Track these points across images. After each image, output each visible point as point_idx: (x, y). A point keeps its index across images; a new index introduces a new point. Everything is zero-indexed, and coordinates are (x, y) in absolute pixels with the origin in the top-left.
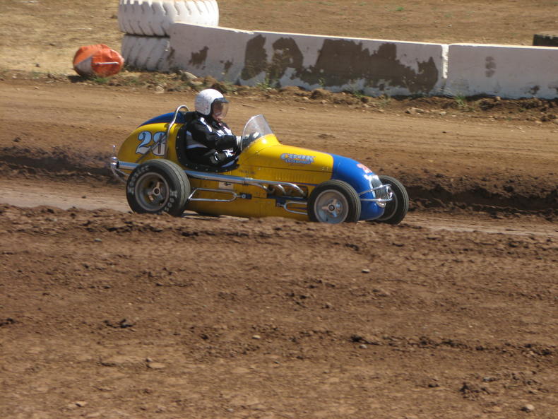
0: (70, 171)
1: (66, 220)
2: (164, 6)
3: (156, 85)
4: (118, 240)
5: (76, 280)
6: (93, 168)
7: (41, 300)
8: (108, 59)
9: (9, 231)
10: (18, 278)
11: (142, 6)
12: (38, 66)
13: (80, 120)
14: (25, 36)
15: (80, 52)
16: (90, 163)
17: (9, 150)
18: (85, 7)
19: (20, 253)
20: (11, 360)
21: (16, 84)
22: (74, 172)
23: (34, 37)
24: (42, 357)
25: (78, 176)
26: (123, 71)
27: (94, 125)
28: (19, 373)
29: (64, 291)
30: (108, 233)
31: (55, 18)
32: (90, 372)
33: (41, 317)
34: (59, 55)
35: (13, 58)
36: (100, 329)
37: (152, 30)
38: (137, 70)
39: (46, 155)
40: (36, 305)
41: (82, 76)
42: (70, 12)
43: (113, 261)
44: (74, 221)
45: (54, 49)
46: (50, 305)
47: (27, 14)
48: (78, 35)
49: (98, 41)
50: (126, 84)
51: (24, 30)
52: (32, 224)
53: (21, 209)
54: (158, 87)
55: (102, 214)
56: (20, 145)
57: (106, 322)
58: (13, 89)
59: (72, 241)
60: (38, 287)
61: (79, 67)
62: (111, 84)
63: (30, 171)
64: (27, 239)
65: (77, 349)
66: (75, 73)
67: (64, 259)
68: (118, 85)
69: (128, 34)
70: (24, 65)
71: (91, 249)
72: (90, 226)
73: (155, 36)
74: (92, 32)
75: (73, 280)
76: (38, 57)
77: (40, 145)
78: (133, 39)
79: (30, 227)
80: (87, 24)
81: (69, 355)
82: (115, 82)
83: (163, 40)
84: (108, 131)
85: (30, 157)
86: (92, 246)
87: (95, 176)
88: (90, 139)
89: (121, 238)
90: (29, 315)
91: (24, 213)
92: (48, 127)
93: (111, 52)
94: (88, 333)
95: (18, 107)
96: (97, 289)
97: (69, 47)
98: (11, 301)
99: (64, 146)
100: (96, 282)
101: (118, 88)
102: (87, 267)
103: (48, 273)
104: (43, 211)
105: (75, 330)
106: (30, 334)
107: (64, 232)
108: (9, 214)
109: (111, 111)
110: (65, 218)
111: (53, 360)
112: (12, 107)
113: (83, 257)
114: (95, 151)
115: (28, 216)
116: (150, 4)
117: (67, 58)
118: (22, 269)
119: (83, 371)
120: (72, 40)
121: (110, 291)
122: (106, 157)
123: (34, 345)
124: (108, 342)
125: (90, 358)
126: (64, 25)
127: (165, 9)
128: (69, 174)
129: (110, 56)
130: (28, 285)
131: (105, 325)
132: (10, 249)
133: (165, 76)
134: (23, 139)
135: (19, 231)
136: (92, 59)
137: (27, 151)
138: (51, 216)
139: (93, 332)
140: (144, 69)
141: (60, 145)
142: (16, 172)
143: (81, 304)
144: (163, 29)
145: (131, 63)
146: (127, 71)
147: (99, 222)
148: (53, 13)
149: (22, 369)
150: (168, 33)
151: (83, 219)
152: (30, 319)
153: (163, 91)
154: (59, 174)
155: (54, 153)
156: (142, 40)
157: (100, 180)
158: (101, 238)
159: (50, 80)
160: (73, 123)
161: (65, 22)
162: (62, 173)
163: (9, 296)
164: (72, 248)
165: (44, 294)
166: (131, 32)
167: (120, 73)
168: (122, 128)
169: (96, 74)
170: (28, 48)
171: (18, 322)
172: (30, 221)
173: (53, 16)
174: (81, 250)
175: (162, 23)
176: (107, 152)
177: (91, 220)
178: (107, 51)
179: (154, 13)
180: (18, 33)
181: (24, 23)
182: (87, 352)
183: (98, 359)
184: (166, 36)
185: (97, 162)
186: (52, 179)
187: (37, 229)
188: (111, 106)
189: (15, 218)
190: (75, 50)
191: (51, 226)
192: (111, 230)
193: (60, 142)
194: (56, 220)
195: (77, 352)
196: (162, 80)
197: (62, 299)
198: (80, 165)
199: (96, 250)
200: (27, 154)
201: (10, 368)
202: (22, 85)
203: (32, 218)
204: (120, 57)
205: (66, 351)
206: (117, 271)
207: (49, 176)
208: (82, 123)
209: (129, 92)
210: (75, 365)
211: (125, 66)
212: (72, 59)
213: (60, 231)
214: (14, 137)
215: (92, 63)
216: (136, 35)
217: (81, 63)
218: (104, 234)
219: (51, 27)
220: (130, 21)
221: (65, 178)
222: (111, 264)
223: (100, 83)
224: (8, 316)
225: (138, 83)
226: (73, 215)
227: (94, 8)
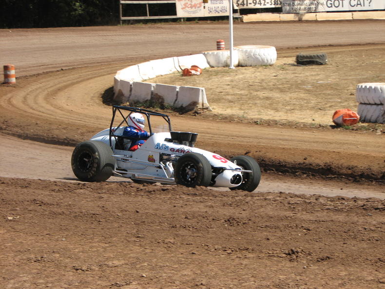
0: (333, 175)
1: (352, 203)
2: (380, 89)
3: (376, 130)
4: (381, 214)
5: (360, 236)
6: (346, 174)
7: (343, 247)
8: (351, 116)
9: (322, 209)
10: (329, 234)
11: (368, 88)
12: (313, 120)
13: (338, 148)
14: (306, 105)
15: (336, 113)
16: (344, 171)
17: (302, 164)
18: (337, 89)
19: (329, 221)
20: (330, 279)
21: (303, 130)
22: (335, 176)
23: (310, 105)
24: (347, 278)
25: (338, 177)
26: (359, 122)
27: (346, 151)
28: (336, 286)
29: (354, 242)
30: (374, 211)
31: (321, 95)
32: (374, 286)
33: (344, 256)
34: (324, 114)
35: (301, 116)
36: (376, 263)
37: (374, 100)
38: (367, 122)
39: (321, 167)
40: (341, 249)
41: (337, 125)
42: (329, 92)
43: (378, 226)
44: (356, 204)
45: (322, 111)
46: (347, 249)
47: (307, 93)
48: (333, 104)
49: (344, 107)
50: (361, 129)
51: (305, 101)
52: (333, 205)
53: (328, 198)
54: (378, 131)
55: (371, 200)
56: (307, 162)
57: (379, 259)
58: (302, 133)
59: (356, 215)
60: (340, 240)
61: (336, 121)
62: (353, 130)
63: (313, 175)
64: (332, 214)
65: (365, 274)
66: (333, 124)
67: (352, 225)
68: (356, 130)
69: (361, 103)
70: (307, 119)
71: (366, 219)
72: (364, 207)
73: (375, 104)
74: (341, 102)
75: (358, 236)
76: (314, 116)
77: (318, 161)
78: (364, 106)
79: (333, 207)
80: (338, 98)
81: (361, 276)
82: (355, 128)
83: (380, 106)
84: (353, 154)
85: (312, 168)
86: (366, 217)
87: (346, 177)
88: (343, 159)
89: (382, 213)
90: (337, 255)
91: (329, 200)
92: (321, 152)
93: (353, 113)
94: (370, 265)
95: (305, 141)
96: (372, 241)
97: (329, 110)
98: (327, 247)
99: (330, 162)
100: (371, 237)
101: (356, 131)
102: (365, 229)
103: (345, 232)
104: (339, 199)
105: (363, 263)
106: (338, 265)
107: (351, 210)
108: (321, 200)
109: (354, 144)
110: (351, 203)
111: (353, 279)
112: (301, 141)
113: (363, 223)
114: (346, 165)
115: (331, 201)
116: (373, 87)
117: (329, 116)
118: (331, 230)
119: (369, 286)
120: (331, 106)
121: (379, 242)
122: (352, 168)
123: (341, 271)
124: (381, 270)
125: (373, 278)
126: (326, 98)
127: (381, 90)
128: (333, 176)
129: (352, 115)
130: (335, 238)
131: (378, 261)
132: (323, 219)
133: (381, 125)
134: (308, 159)
135: (327, 209)
136: (343, 117)
137: (310, 164)
138: (343, 202)
139: (372, 265)
140: (369, 121)
141: (328, 162)
142: (305, 175)
143: (364, 248)
144: (379, 100)
145: (363, 119)
146: (360, 123)
147: (369, 205)
148: (320, 93)
149: (337, 284)
150: (382, 103)
151: (361, 203)
152: (338, 257)
153: (380, 133)
154: (327, 177)
155: (325, 166)
156: (369, 106)
157: (350, 180)
158: (371, 213)
159: (321, 127)
160: (334, 150)
161: (326, 97)
162: (330, 176)
163: (325, 244)
164: (356, 219)
165: (344, 243)
166: (363, 102)
167: (357, 124)
168: (360, 153)
169: (345, 124)
170: (308, 111)
171: (332, 258)
172: (332, 204)
173: (320, 94)
174: (361, 220)
175: (379, 97)
176: (353, 166)
177: (365, 204)
178: (350, 112)
179: (375, 92)
180: (302, 103)
181: (306, 98)
182: (370, 275)
183: (377, 280)
184: (381, 104)
185: (348, 170)
186: (324, 179)
187: (337, 208)
188: (354, 141)
189: (324, 202)
190: (333, 112)
191: (344, 207)
192: (376, 209)
193: (328, 160)
194: (346, 203)
195: (366, 275)
196: (379, 127)
197: (354, 246)
198: (338, 172)
199: (369, 220)
200: (311, 166)
201: (331, 283)
202: (307, 130)
203: (334, 202)
204: (357, 115)
205: (359, 275)
206: (382, 232)
207: (322, 178)
208: (339, 150)
209: (362, 134)
210: (365, 282)
211: (360, 120)
212: (332, 117)
213: (349, 209)
214: (304, 158)
215: (343, 119)
216: (365, 104)
217: (337, 119)
218: (373, 211)
219: (319, 100)
220: (362, 97)
221: (331, 179)
222: (378, 228)
223: (347, 129)
224: (326, 255)
225: (367, 129)
226: (355, 201)
227: (341, 90)
